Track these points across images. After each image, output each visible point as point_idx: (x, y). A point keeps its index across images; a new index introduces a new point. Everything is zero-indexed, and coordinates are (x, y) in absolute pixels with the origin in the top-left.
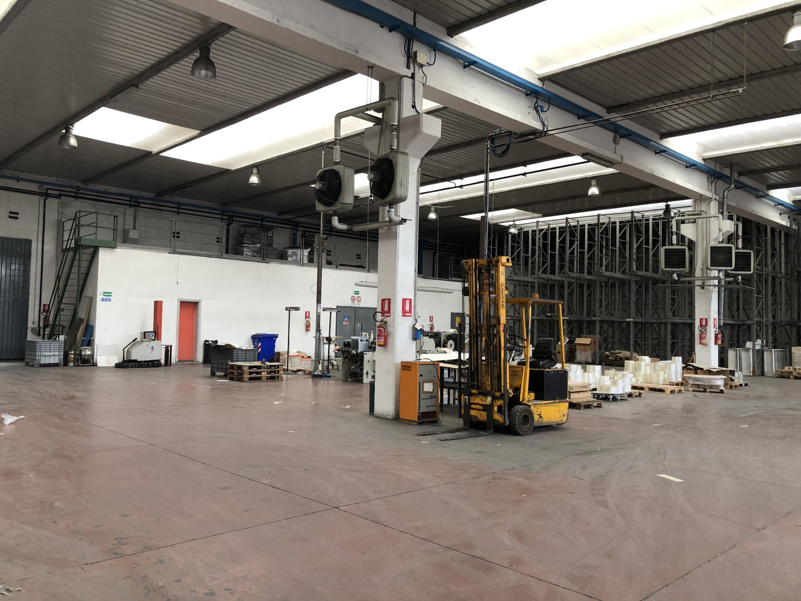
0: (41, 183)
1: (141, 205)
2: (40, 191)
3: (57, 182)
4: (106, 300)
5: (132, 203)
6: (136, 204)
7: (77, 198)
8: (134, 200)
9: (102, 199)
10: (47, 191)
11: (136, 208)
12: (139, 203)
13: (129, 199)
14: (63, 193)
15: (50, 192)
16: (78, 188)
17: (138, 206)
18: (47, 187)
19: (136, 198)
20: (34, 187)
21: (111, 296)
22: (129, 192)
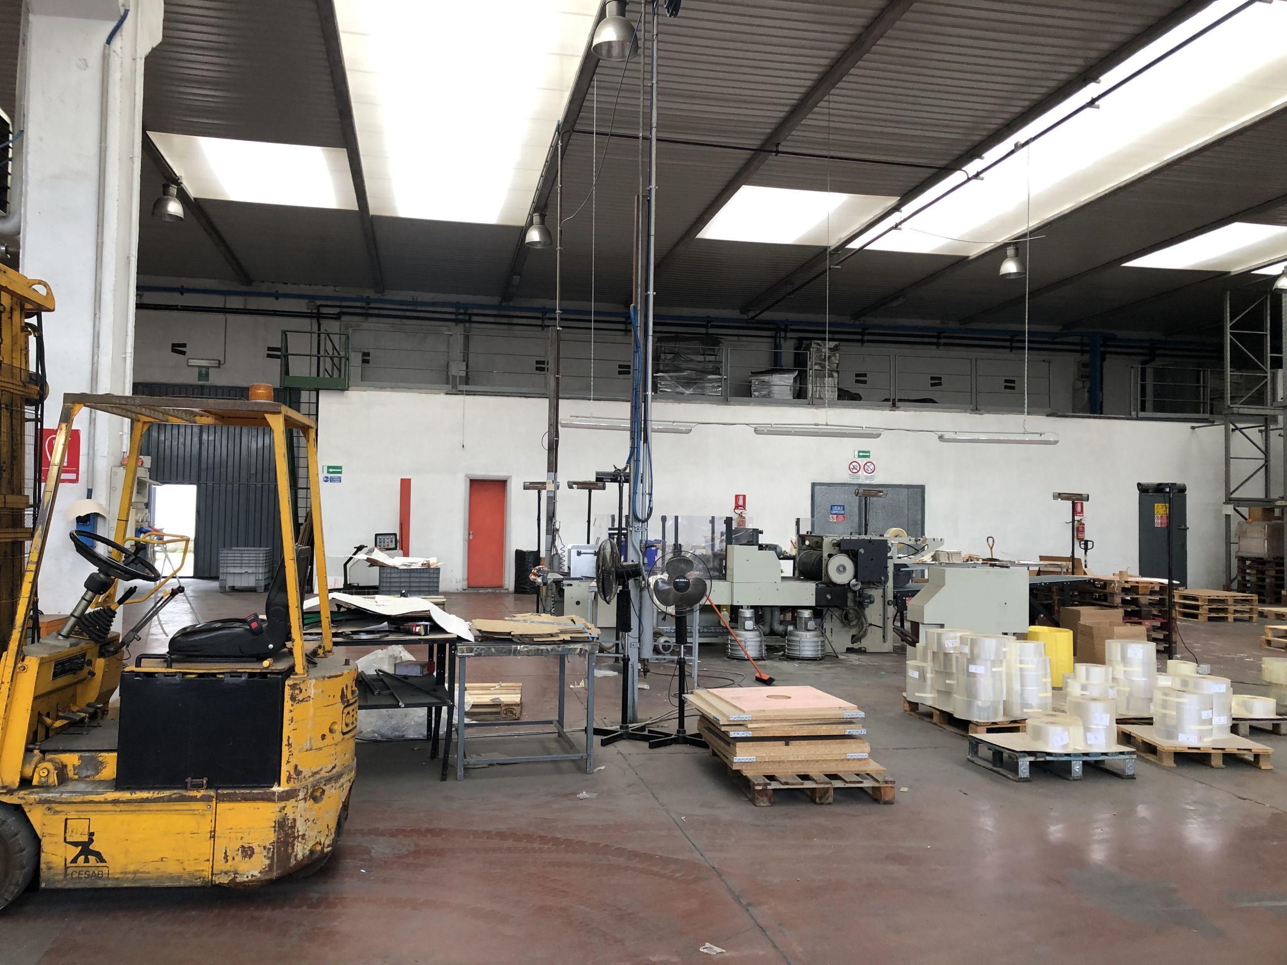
0: (311, 298)
1: (474, 318)
2: (309, 311)
3: (335, 294)
4: (332, 480)
5: (461, 317)
6: (467, 318)
7: (367, 315)
8: (462, 311)
9: (408, 314)
10: (318, 311)
11: (467, 325)
12: (470, 315)
13: (453, 310)
14: (345, 310)
15: (324, 310)
16: (368, 300)
17: (470, 321)
18: (319, 303)
19: (466, 306)
20: (300, 306)
21: (340, 473)
22: (453, 298)
